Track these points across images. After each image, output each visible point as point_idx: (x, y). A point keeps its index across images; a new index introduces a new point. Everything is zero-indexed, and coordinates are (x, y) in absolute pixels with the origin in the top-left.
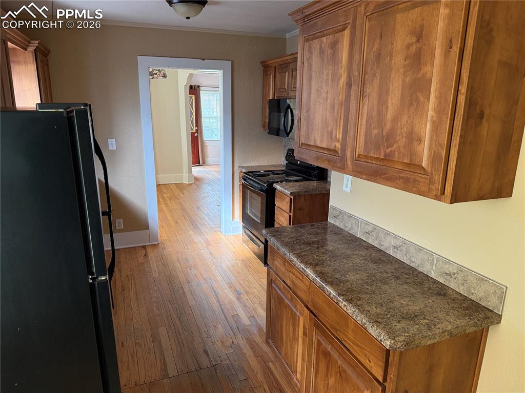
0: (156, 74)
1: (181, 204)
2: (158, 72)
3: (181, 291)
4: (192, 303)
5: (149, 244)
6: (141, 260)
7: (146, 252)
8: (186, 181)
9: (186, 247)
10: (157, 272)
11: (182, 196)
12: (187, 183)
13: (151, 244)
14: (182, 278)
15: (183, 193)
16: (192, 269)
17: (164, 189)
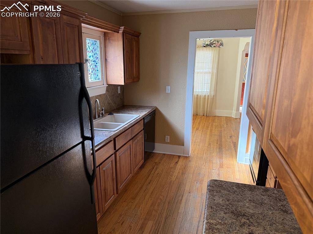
0: (215, 44)
1: (221, 132)
2: (217, 42)
3: (180, 198)
4: (181, 210)
5: (183, 155)
6: (172, 165)
7: (178, 160)
8: (233, 116)
9: (204, 165)
10: (176, 177)
11: (225, 126)
12: (234, 117)
13: (184, 155)
14: (187, 188)
15: (227, 124)
16: (198, 183)
17: (216, 120)
